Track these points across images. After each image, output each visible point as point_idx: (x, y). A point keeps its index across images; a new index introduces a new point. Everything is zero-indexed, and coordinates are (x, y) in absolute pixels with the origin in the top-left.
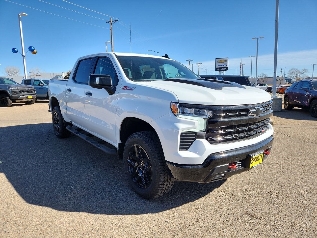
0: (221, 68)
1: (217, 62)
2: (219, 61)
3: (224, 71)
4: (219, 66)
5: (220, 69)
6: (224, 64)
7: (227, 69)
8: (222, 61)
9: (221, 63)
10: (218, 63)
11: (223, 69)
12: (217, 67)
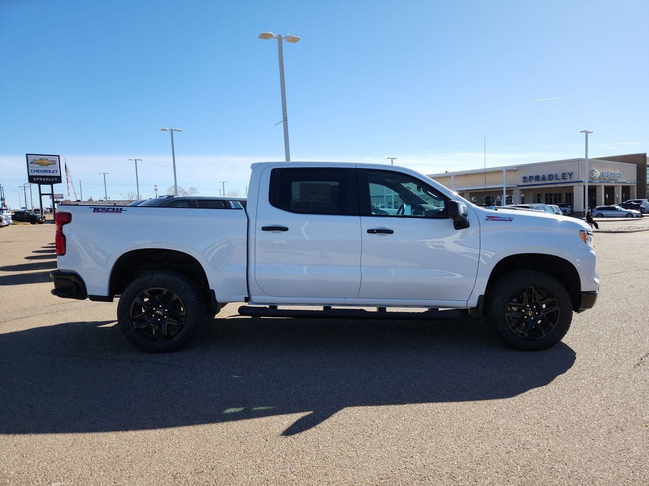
0: (43, 177)
1: (31, 163)
2: (36, 161)
3: (51, 183)
4: (37, 171)
5: (41, 179)
6: (51, 168)
7: (59, 180)
8: (45, 162)
9: (42, 165)
10: (32, 165)
11: (47, 179)
12: (31, 174)
